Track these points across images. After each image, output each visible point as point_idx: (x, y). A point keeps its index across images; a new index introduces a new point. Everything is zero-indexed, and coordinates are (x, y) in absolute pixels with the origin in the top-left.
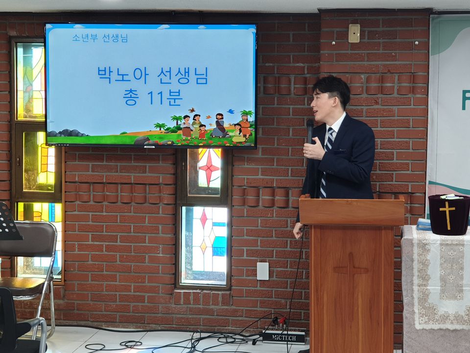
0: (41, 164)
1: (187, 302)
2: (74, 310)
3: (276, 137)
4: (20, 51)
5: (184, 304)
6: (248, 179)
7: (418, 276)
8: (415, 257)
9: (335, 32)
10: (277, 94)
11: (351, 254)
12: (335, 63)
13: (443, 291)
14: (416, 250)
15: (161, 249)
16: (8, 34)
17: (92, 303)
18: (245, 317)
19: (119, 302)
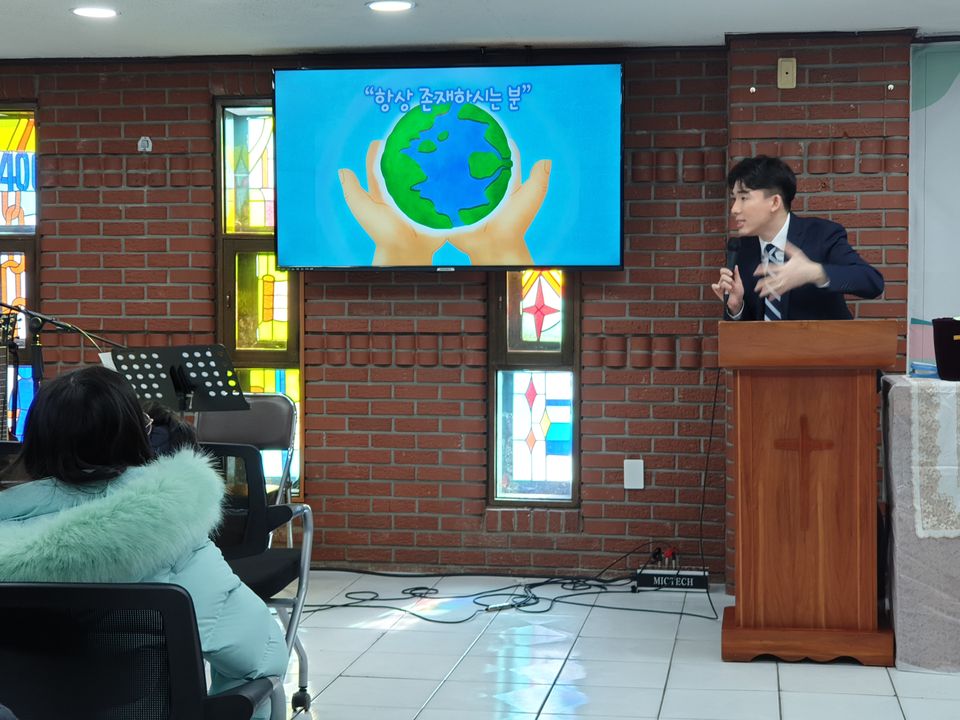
0: (263, 308)
1: (508, 527)
2: (321, 542)
3: (653, 253)
4: (229, 123)
5: (503, 531)
6: (607, 322)
7: (920, 448)
8: (915, 417)
9: (755, 71)
10: (654, 182)
11: (804, 421)
12: (755, 122)
14: (916, 405)
15: (463, 440)
16: (212, 92)
17: (350, 531)
18: (605, 551)
19: (396, 528)
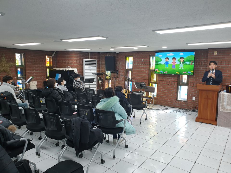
0: (154, 77)
2: (158, 102)
3: (198, 73)
4: (152, 58)
5: (178, 103)
6: (192, 81)
7: (222, 101)
8: (221, 97)
9: (211, 53)
10: (199, 65)
11: (208, 96)
12: (211, 59)
13: (227, 104)
14: (221, 96)
15: (174, 93)
16: (150, 55)
17: (161, 101)
18: (190, 107)
19: (166, 102)
